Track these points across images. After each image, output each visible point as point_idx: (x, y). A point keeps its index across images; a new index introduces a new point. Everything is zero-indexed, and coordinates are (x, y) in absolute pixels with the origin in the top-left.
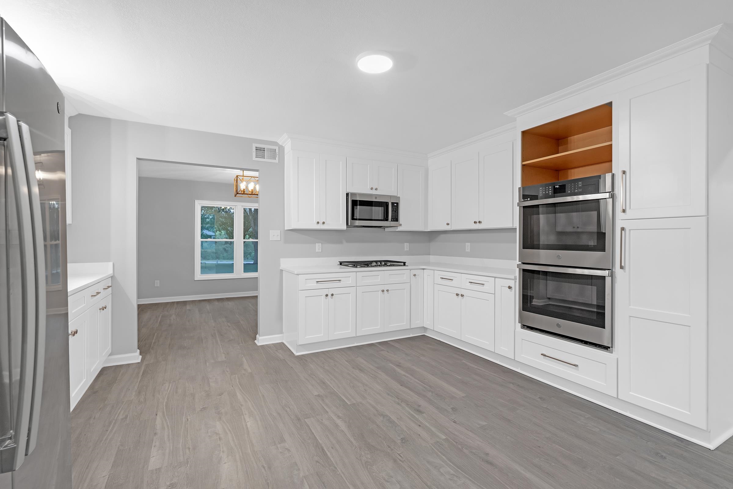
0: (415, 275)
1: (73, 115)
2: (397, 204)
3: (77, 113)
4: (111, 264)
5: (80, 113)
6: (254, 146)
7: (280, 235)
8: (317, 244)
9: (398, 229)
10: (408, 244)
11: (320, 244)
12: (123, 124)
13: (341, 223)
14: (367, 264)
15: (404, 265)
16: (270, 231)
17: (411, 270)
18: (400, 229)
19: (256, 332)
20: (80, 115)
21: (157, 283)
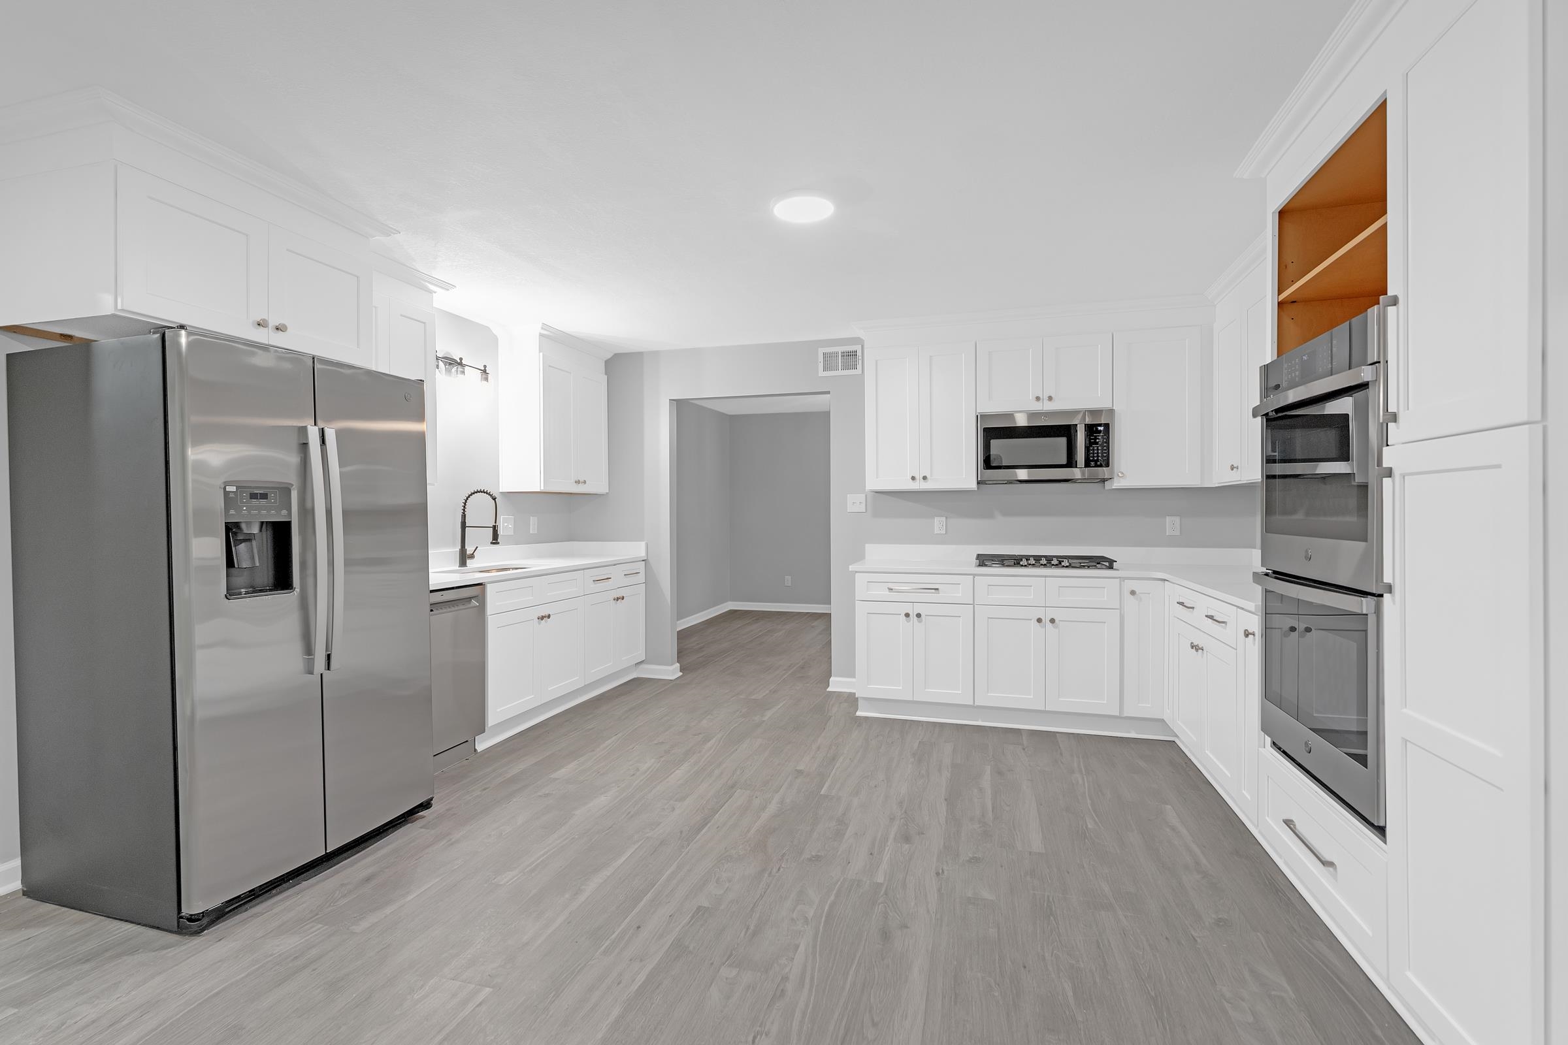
0: (1133, 593)
1: (609, 357)
2: (1107, 426)
3: (612, 354)
4: (643, 544)
5: (617, 352)
6: (821, 351)
7: (864, 502)
8: (937, 520)
9: (1115, 485)
10: (1177, 520)
11: (944, 519)
12: (655, 354)
13: (964, 476)
14: (1017, 561)
15: (1111, 567)
16: (848, 495)
17: (1122, 579)
18: (1117, 484)
19: (829, 674)
20: (616, 355)
21: (788, 580)
